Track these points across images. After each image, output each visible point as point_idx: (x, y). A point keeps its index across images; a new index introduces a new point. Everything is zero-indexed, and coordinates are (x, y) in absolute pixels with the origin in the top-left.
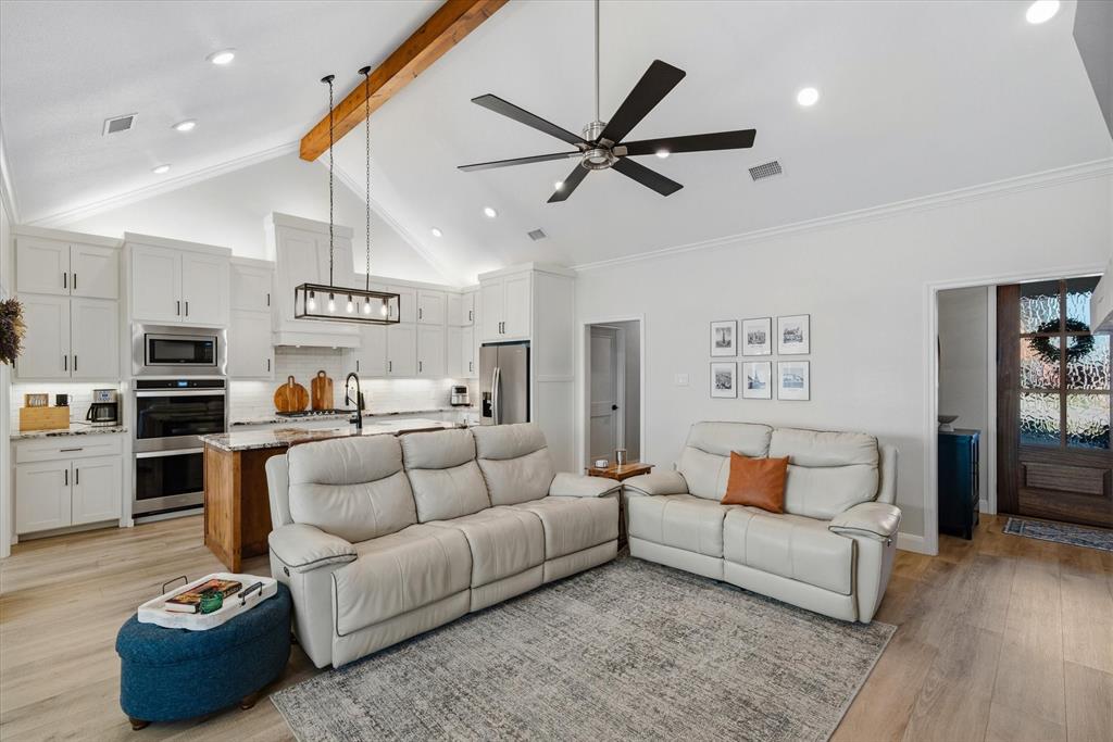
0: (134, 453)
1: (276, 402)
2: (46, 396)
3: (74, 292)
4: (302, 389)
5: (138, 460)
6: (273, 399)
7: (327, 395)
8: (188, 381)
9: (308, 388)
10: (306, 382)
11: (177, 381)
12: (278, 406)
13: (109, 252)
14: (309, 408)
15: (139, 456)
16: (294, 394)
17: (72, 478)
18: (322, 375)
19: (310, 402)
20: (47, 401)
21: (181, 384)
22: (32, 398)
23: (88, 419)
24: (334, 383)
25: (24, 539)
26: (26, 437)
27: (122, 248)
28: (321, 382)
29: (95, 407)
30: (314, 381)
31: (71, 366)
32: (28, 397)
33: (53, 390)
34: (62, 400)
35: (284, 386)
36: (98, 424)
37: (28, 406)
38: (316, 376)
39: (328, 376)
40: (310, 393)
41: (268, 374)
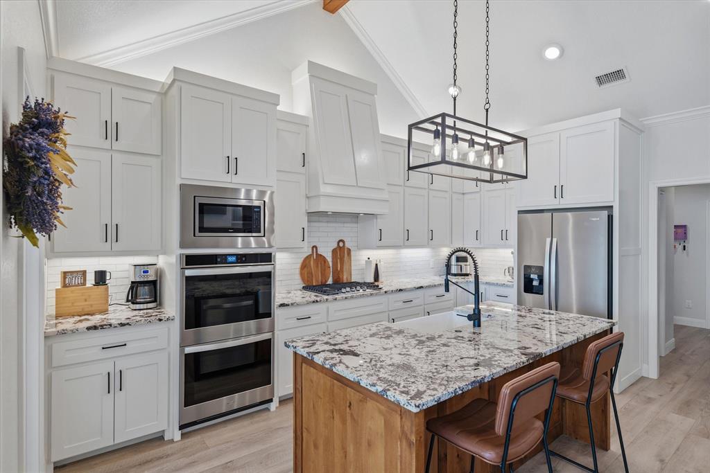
0: (182, 347)
1: (302, 274)
2: (84, 273)
3: (116, 146)
4: (324, 260)
5: (187, 356)
6: (298, 271)
7: (346, 267)
8: (237, 255)
9: (330, 259)
10: (327, 252)
11: (226, 255)
12: (303, 279)
13: (152, 98)
14: (331, 282)
15: (189, 350)
16: (317, 267)
17: (115, 382)
18: (341, 244)
19: (331, 274)
20: (85, 280)
21: (230, 259)
22: (69, 276)
23: (128, 301)
24: (353, 253)
25: (59, 465)
26: (63, 333)
27: (166, 93)
28: (341, 252)
29: (135, 286)
30: (334, 251)
31: (112, 235)
32: (65, 273)
33: (91, 265)
34: (101, 277)
35: (308, 257)
36: (138, 306)
37: (65, 286)
38: (336, 245)
39: (347, 245)
40: (331, 265)
41: (301, 244)
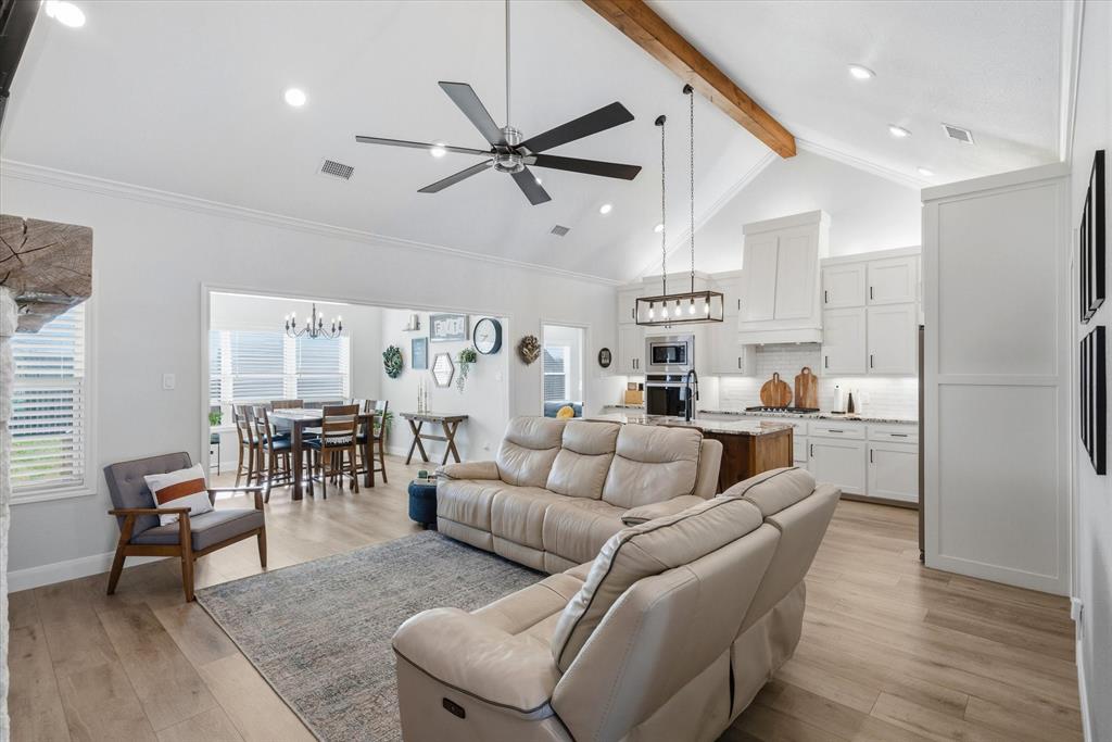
1: (762, 397)
4: (785, 385)
6: (759, 393)
7: (810, 394)
9: (792, 385)
11: (665, 376)
12: (763, 401)
14: (792, 405)
16: (778, 391)
18: (806, 372)
19: (794, 400)
21: (668, 378)
28: (806, 379)
30: (797, 378)
32: (629, 384)
35: (769, 383)
38: (800, 372)
39: (812, 373)
40: (793, 390)
